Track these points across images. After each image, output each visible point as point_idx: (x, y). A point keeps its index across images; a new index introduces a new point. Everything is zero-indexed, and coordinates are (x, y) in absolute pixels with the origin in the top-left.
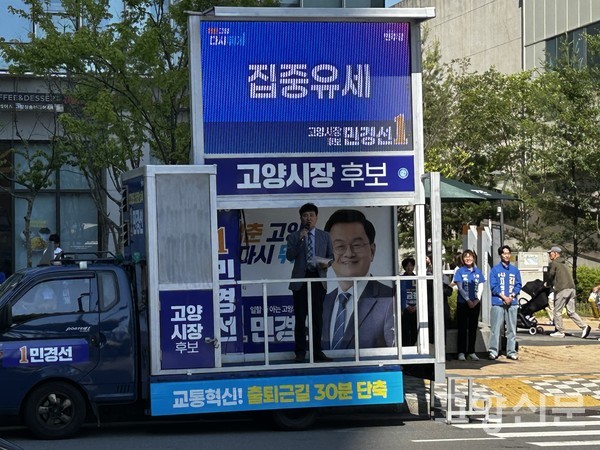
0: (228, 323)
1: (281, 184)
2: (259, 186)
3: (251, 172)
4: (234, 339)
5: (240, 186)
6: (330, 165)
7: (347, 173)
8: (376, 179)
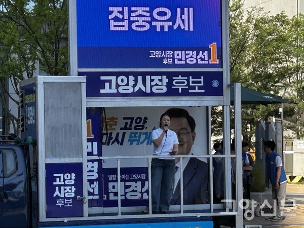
0: (93, 186)
2: (115, 91)
3: (110, 81)
4: (97, 197)
5: (102, 91)
6: (164, 77)
7: (176, 83)
8: (197, 87)
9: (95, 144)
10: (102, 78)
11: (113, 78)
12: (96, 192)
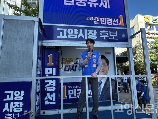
0: (52, 96)
1: (76, 37)
2: (66, 37)
3: (63, 31)
4: (54, 103)
5: (58, 37)
6: (95, 31)
7: (102, 34)
8: (114, 37)
9: (54, 69)
10: (58, 29)
11: (65, 30)
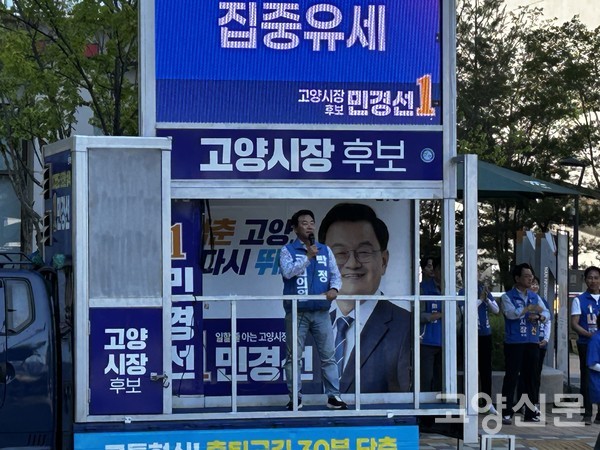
0: (183, 354)
1: (261, 167)
2: (230, 168)
3: (219, 148)
4: (191, 376)
5: (204, 167)
6: (327, 142)
7: (351, 153)
8: (391, 163)
9: (189, 271)
10: (205, 141)
11: (226, 142)
12: (190, 365)
